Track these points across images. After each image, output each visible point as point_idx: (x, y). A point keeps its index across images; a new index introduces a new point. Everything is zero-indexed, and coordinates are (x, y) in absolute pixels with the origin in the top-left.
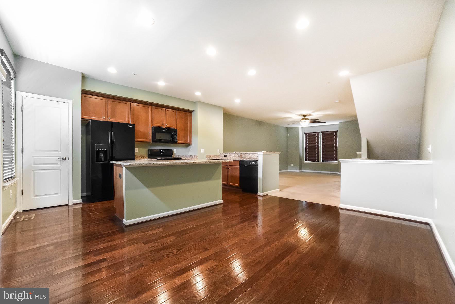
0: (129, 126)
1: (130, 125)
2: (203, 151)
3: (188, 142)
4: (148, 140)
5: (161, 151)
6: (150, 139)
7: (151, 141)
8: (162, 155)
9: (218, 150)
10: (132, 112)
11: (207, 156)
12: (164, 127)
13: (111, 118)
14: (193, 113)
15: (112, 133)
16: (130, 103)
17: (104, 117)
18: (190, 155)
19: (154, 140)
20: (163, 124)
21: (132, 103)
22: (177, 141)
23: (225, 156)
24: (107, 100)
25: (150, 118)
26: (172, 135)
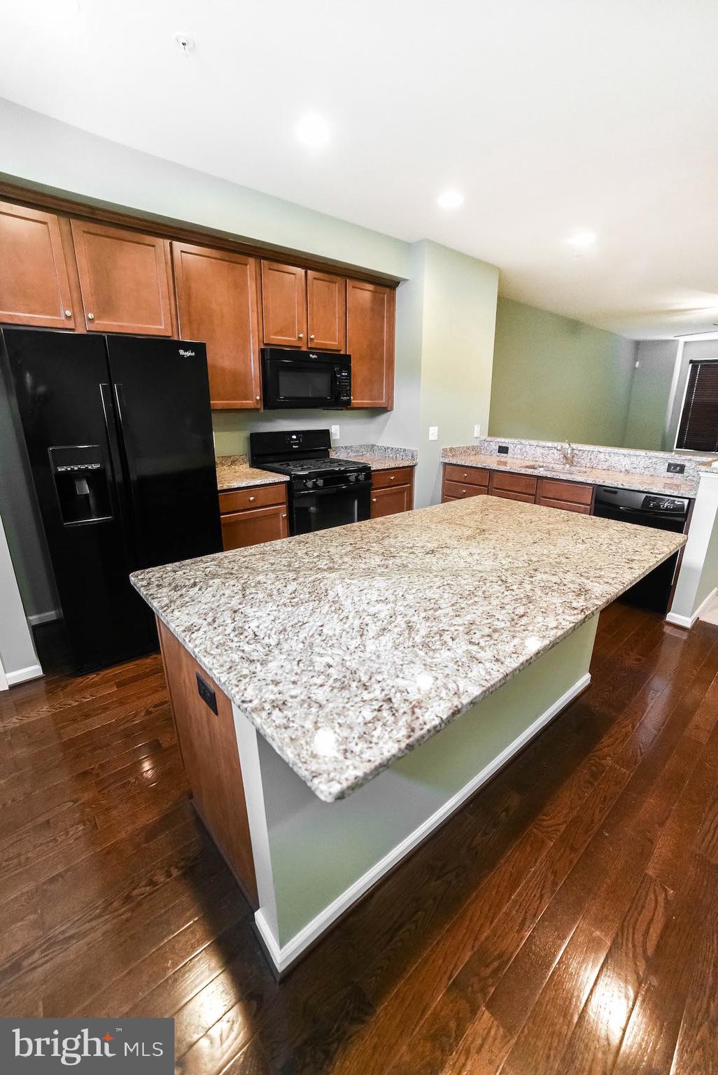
0: (182, 352)
1: (187, 346)
2: (433, 433)
3: (382, 402)
4: (249, 403)
5: (294, 437)
6: (258, 398)
7: (260, 406)
8: (296, 451)
9: (476, 426)
10: (180, 287)
11: (445, 450)
12: (304, 349)
13: (99, 318)
14: (399, 290)
15: (112, 388)
16: (167, 242)
17: (68, 313)
18: (386, 445)
19: (273, 401)
20: (301, 335)
21: (178, 246)
22: (349, 402)
23: (504, 450)
24: (65, 228)
25: (253, 311)
26: (334, 380)
